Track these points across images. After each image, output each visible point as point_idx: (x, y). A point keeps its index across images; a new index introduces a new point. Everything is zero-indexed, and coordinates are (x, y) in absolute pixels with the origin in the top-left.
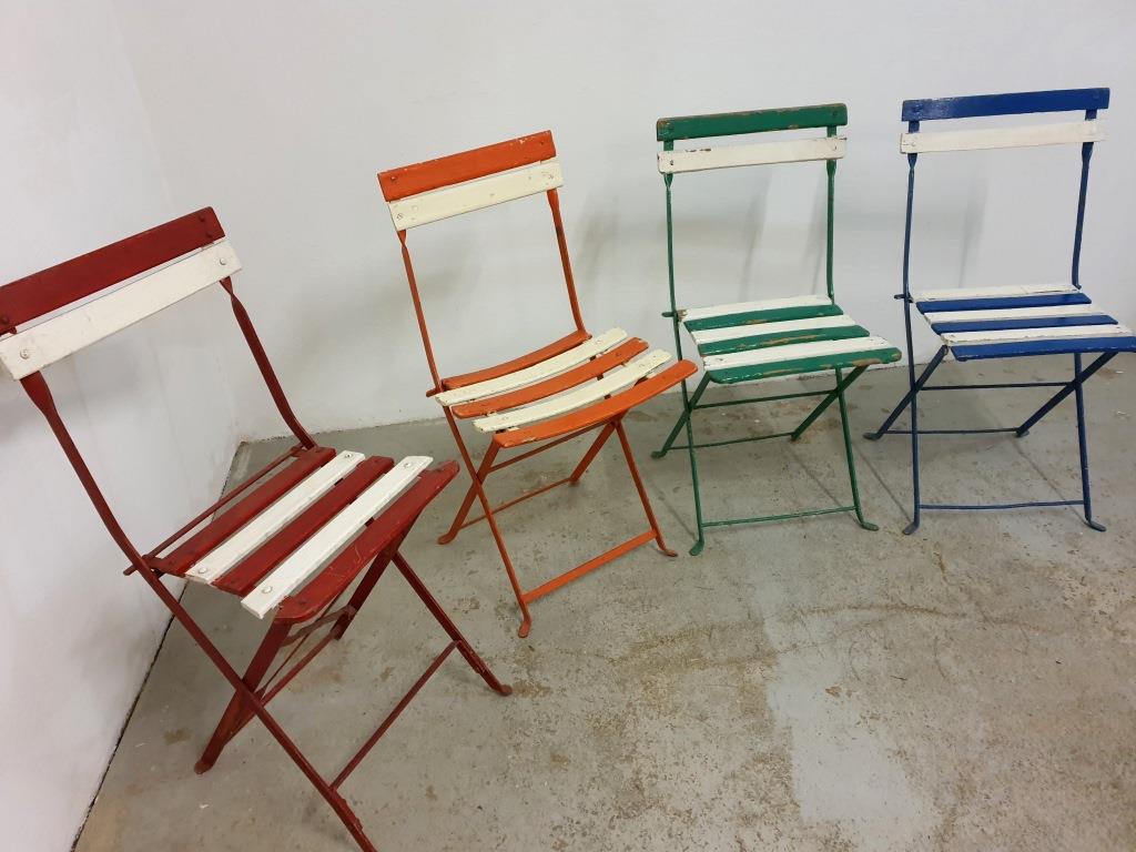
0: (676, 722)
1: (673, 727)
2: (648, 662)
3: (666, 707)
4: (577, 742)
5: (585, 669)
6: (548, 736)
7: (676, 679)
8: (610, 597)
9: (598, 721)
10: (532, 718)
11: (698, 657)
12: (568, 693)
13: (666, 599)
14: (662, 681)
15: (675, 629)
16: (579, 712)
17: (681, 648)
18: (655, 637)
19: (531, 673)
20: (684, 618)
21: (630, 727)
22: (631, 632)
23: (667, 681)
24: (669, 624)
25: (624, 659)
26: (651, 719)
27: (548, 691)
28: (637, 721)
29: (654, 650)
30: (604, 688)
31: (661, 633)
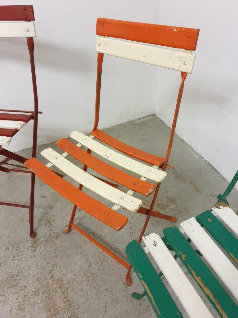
0: (14, 311)
1: (11, 311)
2: (51, 289)
3: (23, 305)
4: (7, 271)
5: (46, 262)
6: (12, 258)
7: (40, 305)
8: (92, 261)
9: (17, 275)
10: (20, 250)
11: (55, 314)
12: (33, 259)
13: (95, 287)
14: (39, 299)
15: (73, 296)
16: (22, 267)
17: (60, 304)
18: (67, 289)
19: (44, 242)
20: (82, 300)
21: (13, 290)
22: (70, 276)
23: (39, 301)
24: (76, 293)
25: (52, 277)
26: (17, 299)
27: (34, 251)
28: (16, 293)
29: (58, 290)
30: (35, 273)
31: (69, 291)
